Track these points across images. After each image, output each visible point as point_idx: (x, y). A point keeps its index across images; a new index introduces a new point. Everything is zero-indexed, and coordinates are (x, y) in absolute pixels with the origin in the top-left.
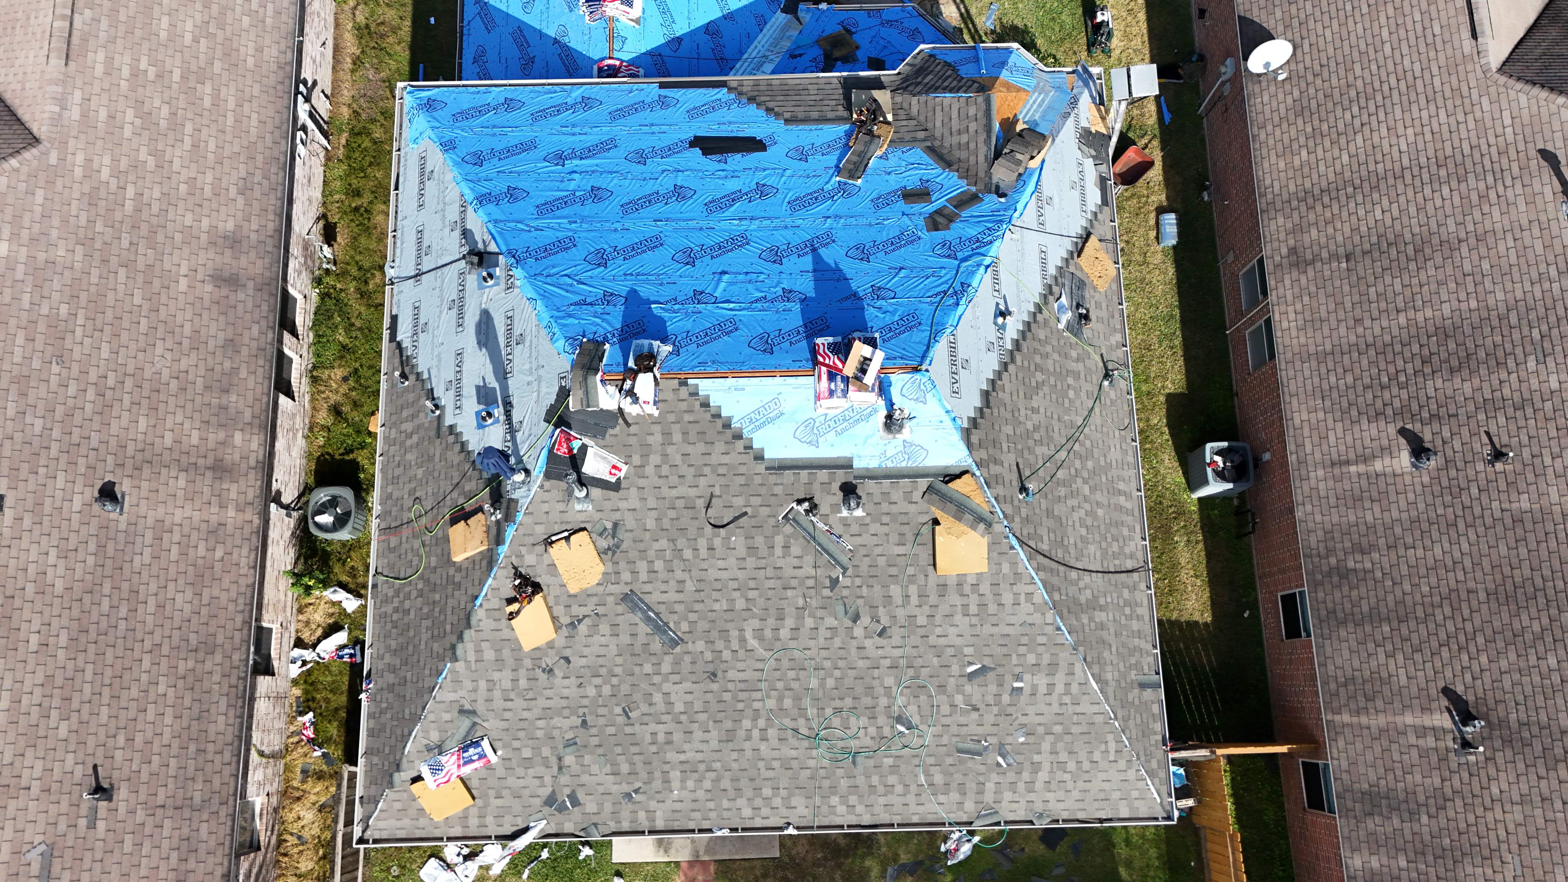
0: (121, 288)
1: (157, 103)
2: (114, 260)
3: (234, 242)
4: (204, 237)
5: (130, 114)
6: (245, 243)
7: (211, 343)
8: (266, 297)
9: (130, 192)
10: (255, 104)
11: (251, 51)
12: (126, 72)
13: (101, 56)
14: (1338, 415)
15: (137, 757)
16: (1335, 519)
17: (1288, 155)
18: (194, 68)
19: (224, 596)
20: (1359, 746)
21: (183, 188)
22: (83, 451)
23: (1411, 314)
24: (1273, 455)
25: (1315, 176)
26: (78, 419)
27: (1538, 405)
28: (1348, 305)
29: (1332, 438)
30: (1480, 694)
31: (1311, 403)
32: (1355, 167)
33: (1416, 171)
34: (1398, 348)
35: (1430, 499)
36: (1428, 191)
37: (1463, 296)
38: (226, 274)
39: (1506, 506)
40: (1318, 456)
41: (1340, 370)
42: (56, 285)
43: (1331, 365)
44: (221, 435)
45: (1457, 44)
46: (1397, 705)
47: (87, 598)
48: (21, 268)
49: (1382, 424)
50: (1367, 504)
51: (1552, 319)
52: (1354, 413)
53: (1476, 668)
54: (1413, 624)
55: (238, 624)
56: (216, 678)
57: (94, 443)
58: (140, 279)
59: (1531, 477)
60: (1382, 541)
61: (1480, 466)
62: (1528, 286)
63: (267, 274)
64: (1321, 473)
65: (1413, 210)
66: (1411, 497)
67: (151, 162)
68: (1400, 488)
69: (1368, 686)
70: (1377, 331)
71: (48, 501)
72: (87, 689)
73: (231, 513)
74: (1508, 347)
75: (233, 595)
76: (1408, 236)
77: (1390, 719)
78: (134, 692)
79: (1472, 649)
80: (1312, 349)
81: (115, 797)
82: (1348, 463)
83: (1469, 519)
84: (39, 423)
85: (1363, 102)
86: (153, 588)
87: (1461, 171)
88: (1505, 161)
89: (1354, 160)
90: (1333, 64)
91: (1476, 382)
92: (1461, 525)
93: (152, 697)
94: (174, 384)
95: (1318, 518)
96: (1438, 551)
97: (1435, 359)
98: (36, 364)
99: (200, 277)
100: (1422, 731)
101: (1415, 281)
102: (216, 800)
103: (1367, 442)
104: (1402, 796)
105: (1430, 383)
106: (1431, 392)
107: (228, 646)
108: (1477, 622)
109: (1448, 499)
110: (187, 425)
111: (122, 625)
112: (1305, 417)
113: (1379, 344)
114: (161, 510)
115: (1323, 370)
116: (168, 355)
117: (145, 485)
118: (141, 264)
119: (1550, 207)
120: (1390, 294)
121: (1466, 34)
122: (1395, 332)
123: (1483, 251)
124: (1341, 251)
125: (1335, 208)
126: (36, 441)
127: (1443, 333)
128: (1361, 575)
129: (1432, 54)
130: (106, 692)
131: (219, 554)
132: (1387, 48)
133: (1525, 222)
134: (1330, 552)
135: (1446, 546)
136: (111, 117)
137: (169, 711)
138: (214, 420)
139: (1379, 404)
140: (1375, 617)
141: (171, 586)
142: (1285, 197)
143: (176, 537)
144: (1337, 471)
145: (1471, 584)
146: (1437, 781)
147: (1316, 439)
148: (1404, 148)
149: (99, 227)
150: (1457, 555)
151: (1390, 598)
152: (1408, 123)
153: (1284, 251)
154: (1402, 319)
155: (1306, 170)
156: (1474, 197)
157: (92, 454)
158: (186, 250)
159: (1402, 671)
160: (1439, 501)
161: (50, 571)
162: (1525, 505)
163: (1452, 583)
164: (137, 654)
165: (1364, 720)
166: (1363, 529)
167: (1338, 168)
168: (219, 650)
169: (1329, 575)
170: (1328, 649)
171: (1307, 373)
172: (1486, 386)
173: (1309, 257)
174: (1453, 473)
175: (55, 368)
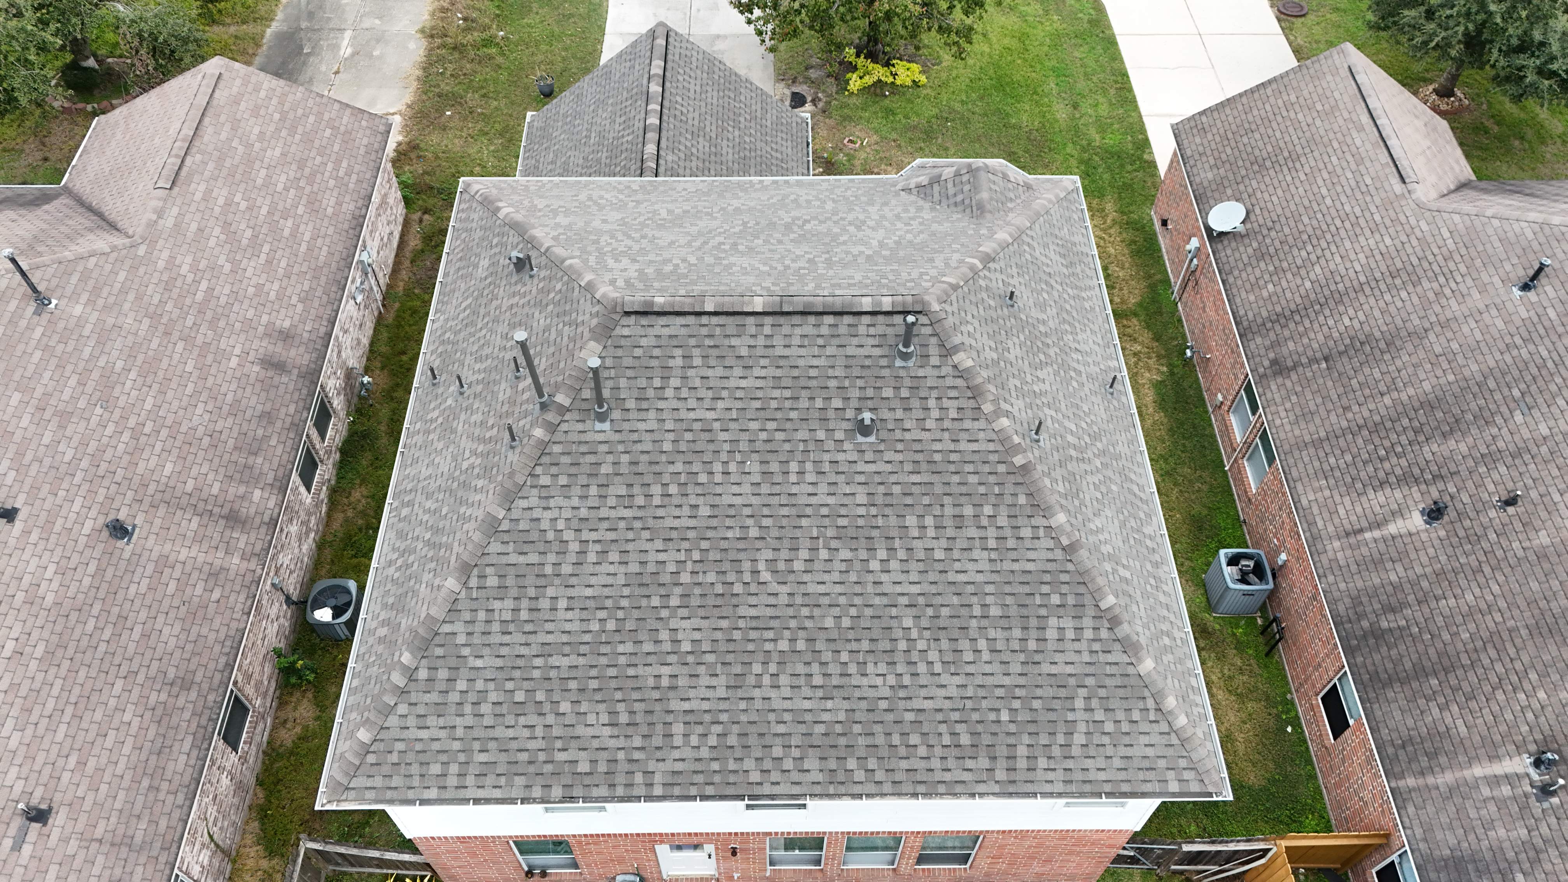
0: (176, 357)
1: (243, 226)
2: (176, 335)
3: (286, 336)
4: (261, 329)
5: (217, 231)
6: (297, 340)
7: (249, 413)
8: (307, 383)
9: (204, 285)
10: (328, 240)
11: (332, 203)
12: (221, 201)
13: (202, 187)
14: (1343, 489)
15: (85, 782)
16: (1360, 584)
17: (1257, 290)
18: (280, 207)
19: (212, 636)
20: (1431, 809)
21: (251, 290)
22: (106, 483)
23: (1395, 395)
24: (1289, 554)
25: (1283, 302)
26: (108, 456)
27: (1534, 450)
28: (1335, 397)
29: (1342, 512)
30: (1547, 732)
31: (1316, 484)
32: (1318, 290)
33: (1373, 284)
34: (1389, 424)
35: (1450, 551)
36: (1388, 297)
37: (1439, 373)
38: (276, 360)
39: (1526, 544)
40: (1331, 529)
41: (1338, 452)
42: (118, 345)
43: (1328, 449)
44: (242, 489)
45: (1388, 188)
46: (1462, 758)
47: (74, 616)
48: (89, 327)
49: (1388, 491)
50: (1389, 565)
51: (1528, 378)
52: (1359, 485)
53: (1536, 706)
54: (1460, 672)
55: (220, 666)
56: (187, 715)
57: (118, 478)
58: (196, 352)
59: (1544, 515)
60: (1411, 598)
61: (1492, 513)
62: (1498, 356)
63: (313, 366)
64: (1337, 544)
65: (1377, 313)
66: (1431, 551)
67: (228, 267)
68: (1418, 545)
69: (1428, 745)
70: (1366, 414)
71: (60, 522)
72: (51, 704)
73: (236, 560)
74: (1493, 407)
75: (222, 636)
76: (1378, 334)
77: (1458, 774)
78: (98, 716)
79: (1527, 686)
80: (1307, 438)
81: (50, 821)
82: (1361, 531)
83: (1493, 562)
84: (70, 454)
85: (1315, 241)
86: (143, 616)
87: (1414, 278)
88: (1451, 265)
89: (1316, 285)
90: (1283, 220)
91: (1470, 440)
92: (1487, 570)
93: (116, 723)
94: (206, 440)
95: (1342, 586)
96: (1469, 597)
97: (1426, 428)
98: (82, 404)
99: (250, 358)
100: (1495, 781)
101: (1392, 368)
102: (157, 845)
103: (1377, 509)
104: (1488, 856)
105: (1426, 449)
106: (1429, 456)
107: (205, 686)
108: (1525, 659)
109: (1468, 547)
110: (211, 476)
111: (103, 647)
112: (1312, 497)
113: (1370, 424)
114: (168, 546)
115: (1322, 454)
116: (207, 416)
117: (158, 522)
118: (200, 340)
119: (1502, 291)
120: (1371, 382)
121: (1395, 180)
122: (1383, 412)
123: (1449, 335)
124: (1319, 355)
125: (1307, 323)
126: (63, 468)
127: (1429, 405)
128: (1397, 633)
129: (1368, 199)
130: (69, 710)
131: (216, 595)
132: (1328, 201)
133: (1481, 306)
134: (1360, 617)
135: (1477, 591)
136: (200, 230)
137: (130, 741)
138: (238, 476)
139: (1381, 474)
140: (1421, 672)
141: (161, 618)
142: (1259, 321)
143: (177, 574)
144: (1352, 540)
145: (1511, 623)
146: (1524, 832)
147: (1326, 515)
148: (1359, 268)
149: (169, 307)
150: (1489, 598)
151: (1432, 651)
152: (1358, 249)
153: (1266, 363)
154: (1387, 400)
155: (1275, 299)
156: (1431, 295)
157: (114, 487)
158: (243, 336)
159: (1460, 722)
160: (1459, 551)
161: (44, 585)
162: (1546, 541)
163: (1491, 625)
164: (111, 678)
165: (1430, 780)
166: (1389, 589)
167: (1303, 292)
168: (195, 688)
169: (1365, 637)
170: (1378, 713)
171: (1306, 459)
172: (1480, 442)
173: (1290, 364)
174: (1467, 523)
175: (98, 410)
